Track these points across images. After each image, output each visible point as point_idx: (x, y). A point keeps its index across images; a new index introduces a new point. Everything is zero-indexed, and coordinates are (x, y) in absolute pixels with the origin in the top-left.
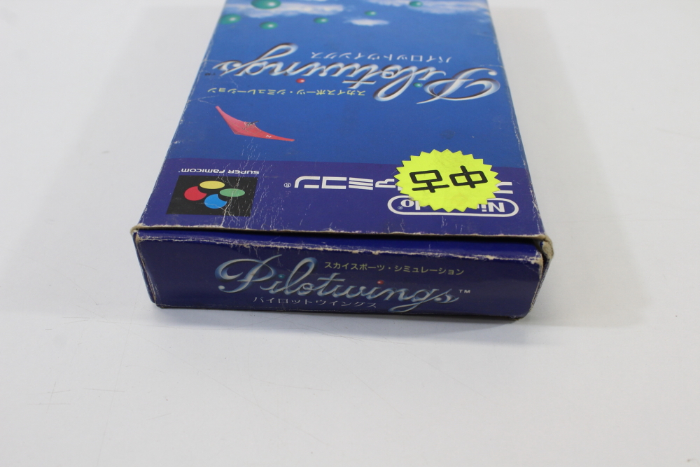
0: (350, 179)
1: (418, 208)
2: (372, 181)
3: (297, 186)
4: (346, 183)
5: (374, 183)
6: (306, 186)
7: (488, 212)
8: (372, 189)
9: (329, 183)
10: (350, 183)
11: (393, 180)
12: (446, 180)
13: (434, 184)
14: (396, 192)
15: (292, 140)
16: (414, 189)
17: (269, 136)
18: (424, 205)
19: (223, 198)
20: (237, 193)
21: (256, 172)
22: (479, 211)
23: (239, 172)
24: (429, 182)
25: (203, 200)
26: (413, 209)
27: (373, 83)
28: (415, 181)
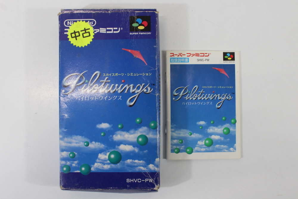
0: (105, 32)
1: (89, 21)
2: (100, 32)
3: (119, 28)
4: (107, 30)
5: (100, 31)
6: (116, 28)
7: (72, 21)
8: (100, 29)
9: (111, 30)
10: (106, 31)
11: (95, 33)
12: (81, 33)
13: (84, 32)
14: (94, 28)
15: (123, 49)
16: (89, 29)
17: (129, 51)
18: (87, 23)
19: (137, 23)
20: (135, 25)
21: (131, 34)
22: (74, 21)
23: (135, 34)
24: (86, 33)
25: (142, 21)
26: (90, 21)
27: (101, 81)
28: (89, 32)
